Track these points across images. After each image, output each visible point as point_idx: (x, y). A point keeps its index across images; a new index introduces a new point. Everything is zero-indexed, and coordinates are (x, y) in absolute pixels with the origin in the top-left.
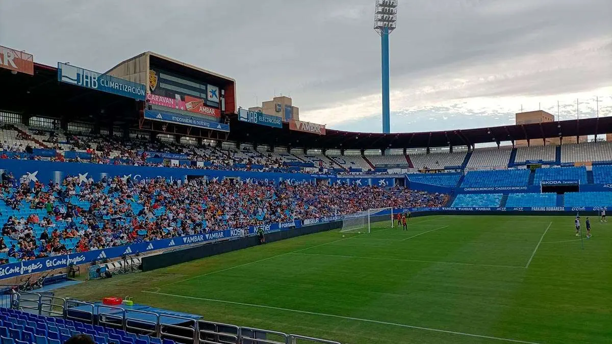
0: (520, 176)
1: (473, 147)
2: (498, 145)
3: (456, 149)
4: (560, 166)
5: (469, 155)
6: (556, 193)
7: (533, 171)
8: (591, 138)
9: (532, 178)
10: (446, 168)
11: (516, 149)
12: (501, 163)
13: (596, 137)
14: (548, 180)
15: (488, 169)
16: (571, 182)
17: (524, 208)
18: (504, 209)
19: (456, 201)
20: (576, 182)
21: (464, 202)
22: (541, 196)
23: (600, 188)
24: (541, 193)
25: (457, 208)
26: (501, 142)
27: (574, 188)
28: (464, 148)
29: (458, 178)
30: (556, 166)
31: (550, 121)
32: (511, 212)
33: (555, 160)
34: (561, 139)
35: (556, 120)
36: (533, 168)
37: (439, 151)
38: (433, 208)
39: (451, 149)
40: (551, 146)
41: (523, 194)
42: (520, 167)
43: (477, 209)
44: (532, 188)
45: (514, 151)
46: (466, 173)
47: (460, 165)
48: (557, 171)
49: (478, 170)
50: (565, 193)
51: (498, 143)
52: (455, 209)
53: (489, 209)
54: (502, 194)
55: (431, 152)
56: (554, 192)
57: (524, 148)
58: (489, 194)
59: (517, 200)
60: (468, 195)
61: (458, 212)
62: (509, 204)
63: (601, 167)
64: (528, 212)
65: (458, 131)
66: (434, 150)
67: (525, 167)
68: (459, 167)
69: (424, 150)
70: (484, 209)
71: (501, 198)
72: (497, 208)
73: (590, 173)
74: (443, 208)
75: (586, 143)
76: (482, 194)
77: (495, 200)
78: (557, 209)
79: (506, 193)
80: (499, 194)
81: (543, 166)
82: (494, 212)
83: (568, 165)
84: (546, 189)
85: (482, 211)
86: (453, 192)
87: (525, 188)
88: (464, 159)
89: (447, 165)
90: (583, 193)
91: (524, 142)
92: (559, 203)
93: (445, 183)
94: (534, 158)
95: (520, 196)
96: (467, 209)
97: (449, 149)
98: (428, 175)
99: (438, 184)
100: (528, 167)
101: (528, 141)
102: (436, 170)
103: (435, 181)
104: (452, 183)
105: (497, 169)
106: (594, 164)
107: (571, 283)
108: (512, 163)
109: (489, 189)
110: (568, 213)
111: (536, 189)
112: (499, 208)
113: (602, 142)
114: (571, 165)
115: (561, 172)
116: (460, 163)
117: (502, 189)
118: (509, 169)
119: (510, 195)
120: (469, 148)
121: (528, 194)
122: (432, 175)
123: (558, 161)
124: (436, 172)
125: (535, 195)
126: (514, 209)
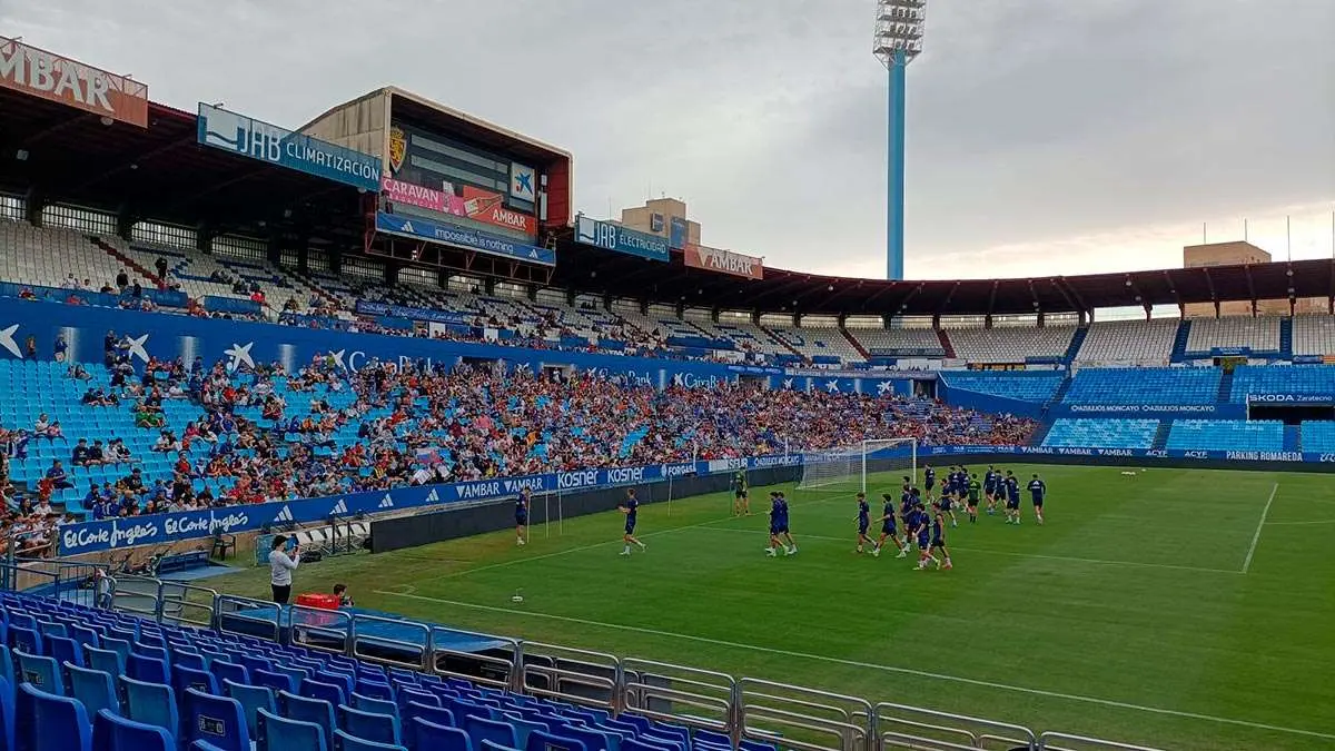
0: (1199, 382)
1: (1092, 318)
2: (1149, 315)
3: (1052, 319)
4: (1290, 363)
5: (1081, 333)
6: (1281, 422)
7: (1229, 373)
9: (1225, 386)
10: (1030, 361)
11: (1189, 323)
12: (1157, 354)
14: (1263, 391)
15: (1125, 364)
16: (1317, 399)
17: (1209, 452)
18: (1163, 454)
19: (1053, 433)
20: (1329, 398)
21: (1071, 435)
22: (1247, 428)
24: (1248, 421)
25: (1055, 449)
26: (1154, 306)
27: (1323, 412)
28: (1068, 318)
29: (1057, 382)
30: (1281, 363)
32: (1178, 461)
33: (1278, 348)
34: (1293, 302)
36: (1228, 365)
37: (1013, 324)
38: (1001, 448)
39: (1041, 319)
40: (1269, 317)
41: (1206, 421)
42: (1196, 363)
43: (1101, 451)
44: (1227, 409)
45: (1184, 327)
46: (1074, 373)
47: (1062, 354)
48: (1285, 372)
49: (1102, 367)
50: (1303, 422)
51: (1148, 309)
52: (1050, 451)
53: (1129, 453)
54: (1158, 421)
55: (995, 325)
56: (1277, 419)
57: (1205, 321)
58: (1129, 421)
59: (1192, 434)
60: (1080, 420)
61: (1056, 458)
62: (1175, 443)
64: (1217, 461)
65: (1059, 279)
66: (1001, 320)
67: (1210, 362)
68: (1058, 360)
69: (979, 320)
70: (1117, 453)
71: (1155, 429)
72: (1147, 450)
74: (1024, 449)
76: (1112, 420)
77: (1143, 434)
78: (1285, 457)
79: (1166, 418)
80: (1151, 421)
81: (1251, 362)
82: (1138, 459)
83: (1308, 359)
84: (1260, 412)
85: (1112, 456)
86: (1046, 414)
87: (1211, 409)
88: (1069, 342)
89: (1034, 353)
91: (1205, 309)
92: (1290, 443)
93: (1028, 394)
94: (1230, 342)
95: (1198, 427)
96: (1078, 452)
97: (1036, 318)
98: (988, 374)
99: (1010, 394)
100: (1217, 362)
101: (1217, 306)
102: (1006, 365)
103: (1006, 388)
104: (1044, 393)
105: (1145, 366)
108: (1179, 353)
109: (1128, 408)
110: (1312, 465)
111: (1235, 412)
112: (1151, 450)
114: (1316, 360)
115: (1293, 376)
116: (1060, 350)
117: (1158, 409)
118: (1173, 365)
119: (1176, 423)
120: (1082, 317)
121: (1217, 421)
122: (998, 374)
123: (1286, 351)
124: (1006, 369)
125: (1234, 424)
126: (1187, 454)
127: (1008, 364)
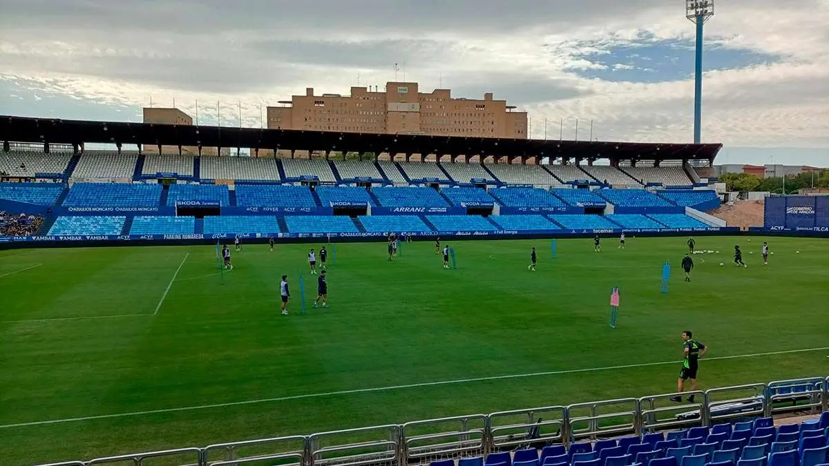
0: (149, 193)
1: (82, 148)
2: (119, 149)
3: (55, 147)
4: (198, 183)
5: (75, 159)
6: (193, 217)
7: (166, 188)
8: (233, 150)
9: (164, 197)
10: (38, 176)
11: (144, 156)
12: (124, 174)
13: (239, 150)
14: (184, 199)
15: (104, 181)
16: (212, 204)
17: (154, 235)
18: (127, 238)
19: (55, 226)
20: (217, 204)
21: (65, 227)
22: (176, 221)
23: (242, 212)
24: (176, 217)
25: (56, 237)
26: (123, 145)
27: (215, 211)
28: (67, 148)
29: (57, 191)
30: (194, 183)
31: (187, 124)
32: (137, 242)
33: (192, 174)
34: (200, 148)
35: (194, 124)
36: (166, 183)
37: (26, 149)
38: (17, 238)
39: (47, 148)
40: (189, 156)
41: (153, 217)
42: (148, 181)
43: (88, 238)
44: (164, 210)
45: (141, 159)
46: (71, 185)
47: (62, 173)
48: (196, 189)
49: (89, 182)
50: (205, 217)
51: (119, 146)
52: (53, 238)
53: (106, 238)
54: (125, 217)
55: (12, 149)
56: (191, 215)
57: (154, 156)
58: (107, 217)
59: (145, 225)
60: (74, 217)
61: (58, 244)
62: (134, 231)
63: (245, 187)
64: (159, 241)
65: (57, 121)
66: (16, 146)
67: (156, 181)
68: (60, 176)
70: (100, 238)
71: (122, 223)
72: (117, 236)
73: (232, 193)
74: (34, 238)
75: (228, 157)
76: (96, 217)
77: (112, 228)
78: (195, 237)
79: (130, 216)
80: (121, 217)
81: (179, 182)
82: (112, 242)
83: (208, 182)
84: (183, 211)
85: (96, 240)
86: (50, 214)
87: (156, 209)
88: (67, 164)
89: (40, 170)
90: (225, 217)
91: (154, 148)
92: (198, 229)
93: (37, 197)
94: (167, 170)
95: (149, 220)
96: (73, 239)
97: (43, 146)
98: (7, 185)
99: (24, 199)
100: (160, 181)
101: (160, 147)
102: (20, 178)
103: (20, 195)
104: (50, 199)
105: (117, 182)
106: (236, 183)
107: (207, 327)
108: (138, 174)
109: (106, 209)
110: (209, 241)
111: (168, 211)
112: (120, 236)
113: (246, 158)
114: (211, 182)
115: (200, 191)
116: (61, 169)
117: (124, 209)
118: (134, 182)
119: (135, 218)
120: (76, 148)
121: (159, 217)
122: (14, 185)
123: (196, 177)
124: (20, 181)
125: (169, 218)
126: (142, 237)
127: (23, 178)
